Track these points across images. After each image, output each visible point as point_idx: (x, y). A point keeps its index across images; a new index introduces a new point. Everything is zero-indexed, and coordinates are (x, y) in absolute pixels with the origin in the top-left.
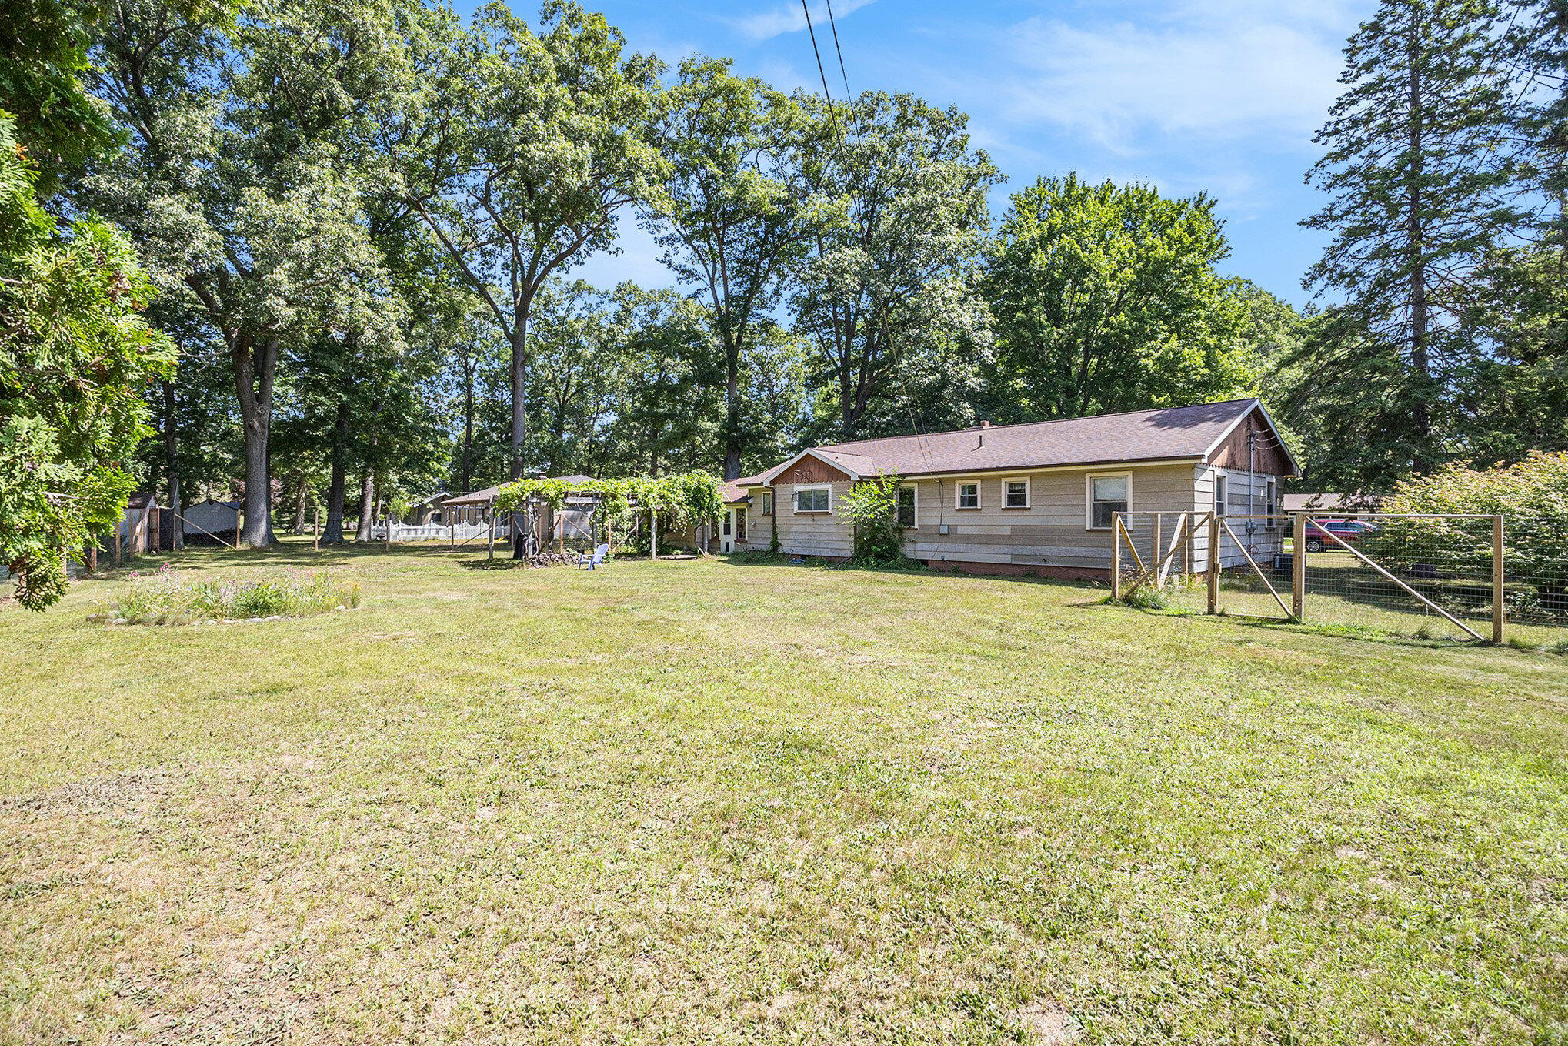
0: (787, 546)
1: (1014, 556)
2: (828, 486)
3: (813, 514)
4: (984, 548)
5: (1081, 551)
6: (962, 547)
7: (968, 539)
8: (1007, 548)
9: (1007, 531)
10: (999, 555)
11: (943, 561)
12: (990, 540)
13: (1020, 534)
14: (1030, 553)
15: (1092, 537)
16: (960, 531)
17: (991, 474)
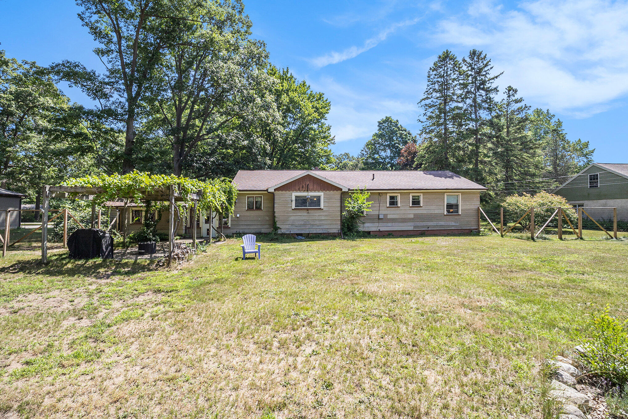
0: (284, 228)
1: (415, 227)
2: (321, 194)
3: (308, 210)
4: (401, 224)
5: (442, 223)
6: (390, 224)
7: (393, 220)
8: (412, 224)
9: (412, 216)
10: (409, 227)
11: (379, 231)
12: (404, 220)
13: (417, 217)
14: (422, 225)
15: (448, 217)
16: (389, 217)
17: (405, 192)
